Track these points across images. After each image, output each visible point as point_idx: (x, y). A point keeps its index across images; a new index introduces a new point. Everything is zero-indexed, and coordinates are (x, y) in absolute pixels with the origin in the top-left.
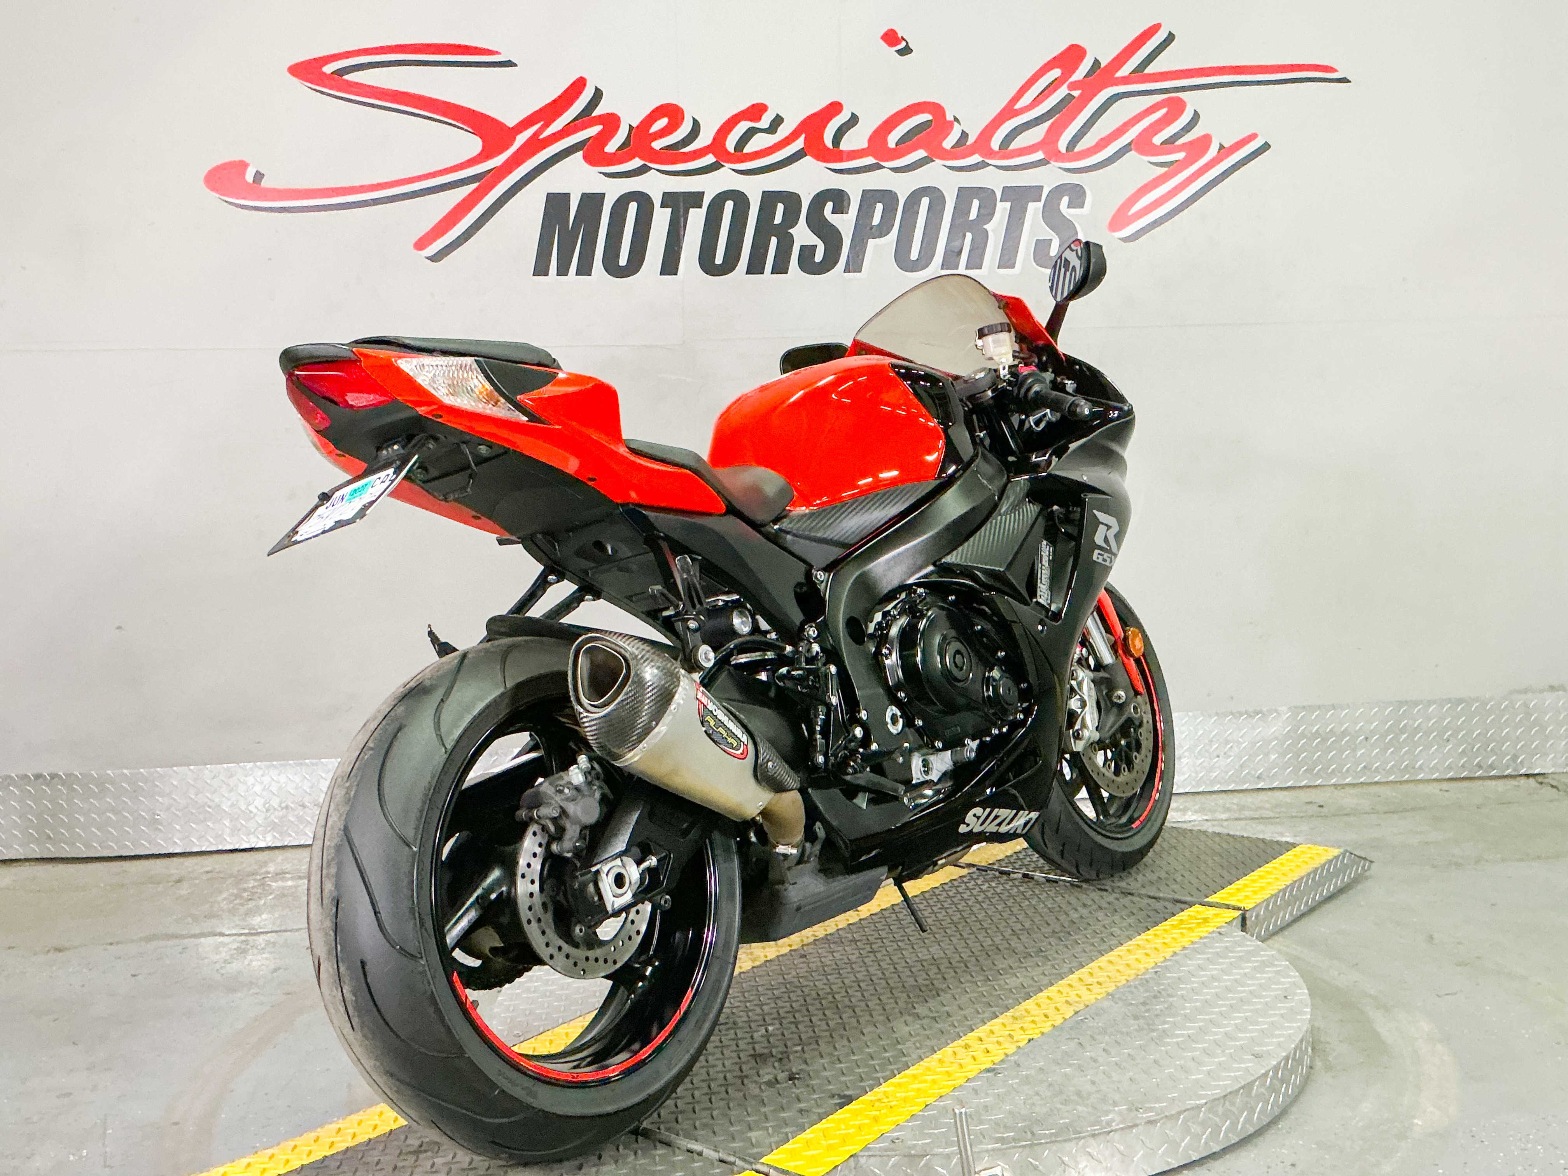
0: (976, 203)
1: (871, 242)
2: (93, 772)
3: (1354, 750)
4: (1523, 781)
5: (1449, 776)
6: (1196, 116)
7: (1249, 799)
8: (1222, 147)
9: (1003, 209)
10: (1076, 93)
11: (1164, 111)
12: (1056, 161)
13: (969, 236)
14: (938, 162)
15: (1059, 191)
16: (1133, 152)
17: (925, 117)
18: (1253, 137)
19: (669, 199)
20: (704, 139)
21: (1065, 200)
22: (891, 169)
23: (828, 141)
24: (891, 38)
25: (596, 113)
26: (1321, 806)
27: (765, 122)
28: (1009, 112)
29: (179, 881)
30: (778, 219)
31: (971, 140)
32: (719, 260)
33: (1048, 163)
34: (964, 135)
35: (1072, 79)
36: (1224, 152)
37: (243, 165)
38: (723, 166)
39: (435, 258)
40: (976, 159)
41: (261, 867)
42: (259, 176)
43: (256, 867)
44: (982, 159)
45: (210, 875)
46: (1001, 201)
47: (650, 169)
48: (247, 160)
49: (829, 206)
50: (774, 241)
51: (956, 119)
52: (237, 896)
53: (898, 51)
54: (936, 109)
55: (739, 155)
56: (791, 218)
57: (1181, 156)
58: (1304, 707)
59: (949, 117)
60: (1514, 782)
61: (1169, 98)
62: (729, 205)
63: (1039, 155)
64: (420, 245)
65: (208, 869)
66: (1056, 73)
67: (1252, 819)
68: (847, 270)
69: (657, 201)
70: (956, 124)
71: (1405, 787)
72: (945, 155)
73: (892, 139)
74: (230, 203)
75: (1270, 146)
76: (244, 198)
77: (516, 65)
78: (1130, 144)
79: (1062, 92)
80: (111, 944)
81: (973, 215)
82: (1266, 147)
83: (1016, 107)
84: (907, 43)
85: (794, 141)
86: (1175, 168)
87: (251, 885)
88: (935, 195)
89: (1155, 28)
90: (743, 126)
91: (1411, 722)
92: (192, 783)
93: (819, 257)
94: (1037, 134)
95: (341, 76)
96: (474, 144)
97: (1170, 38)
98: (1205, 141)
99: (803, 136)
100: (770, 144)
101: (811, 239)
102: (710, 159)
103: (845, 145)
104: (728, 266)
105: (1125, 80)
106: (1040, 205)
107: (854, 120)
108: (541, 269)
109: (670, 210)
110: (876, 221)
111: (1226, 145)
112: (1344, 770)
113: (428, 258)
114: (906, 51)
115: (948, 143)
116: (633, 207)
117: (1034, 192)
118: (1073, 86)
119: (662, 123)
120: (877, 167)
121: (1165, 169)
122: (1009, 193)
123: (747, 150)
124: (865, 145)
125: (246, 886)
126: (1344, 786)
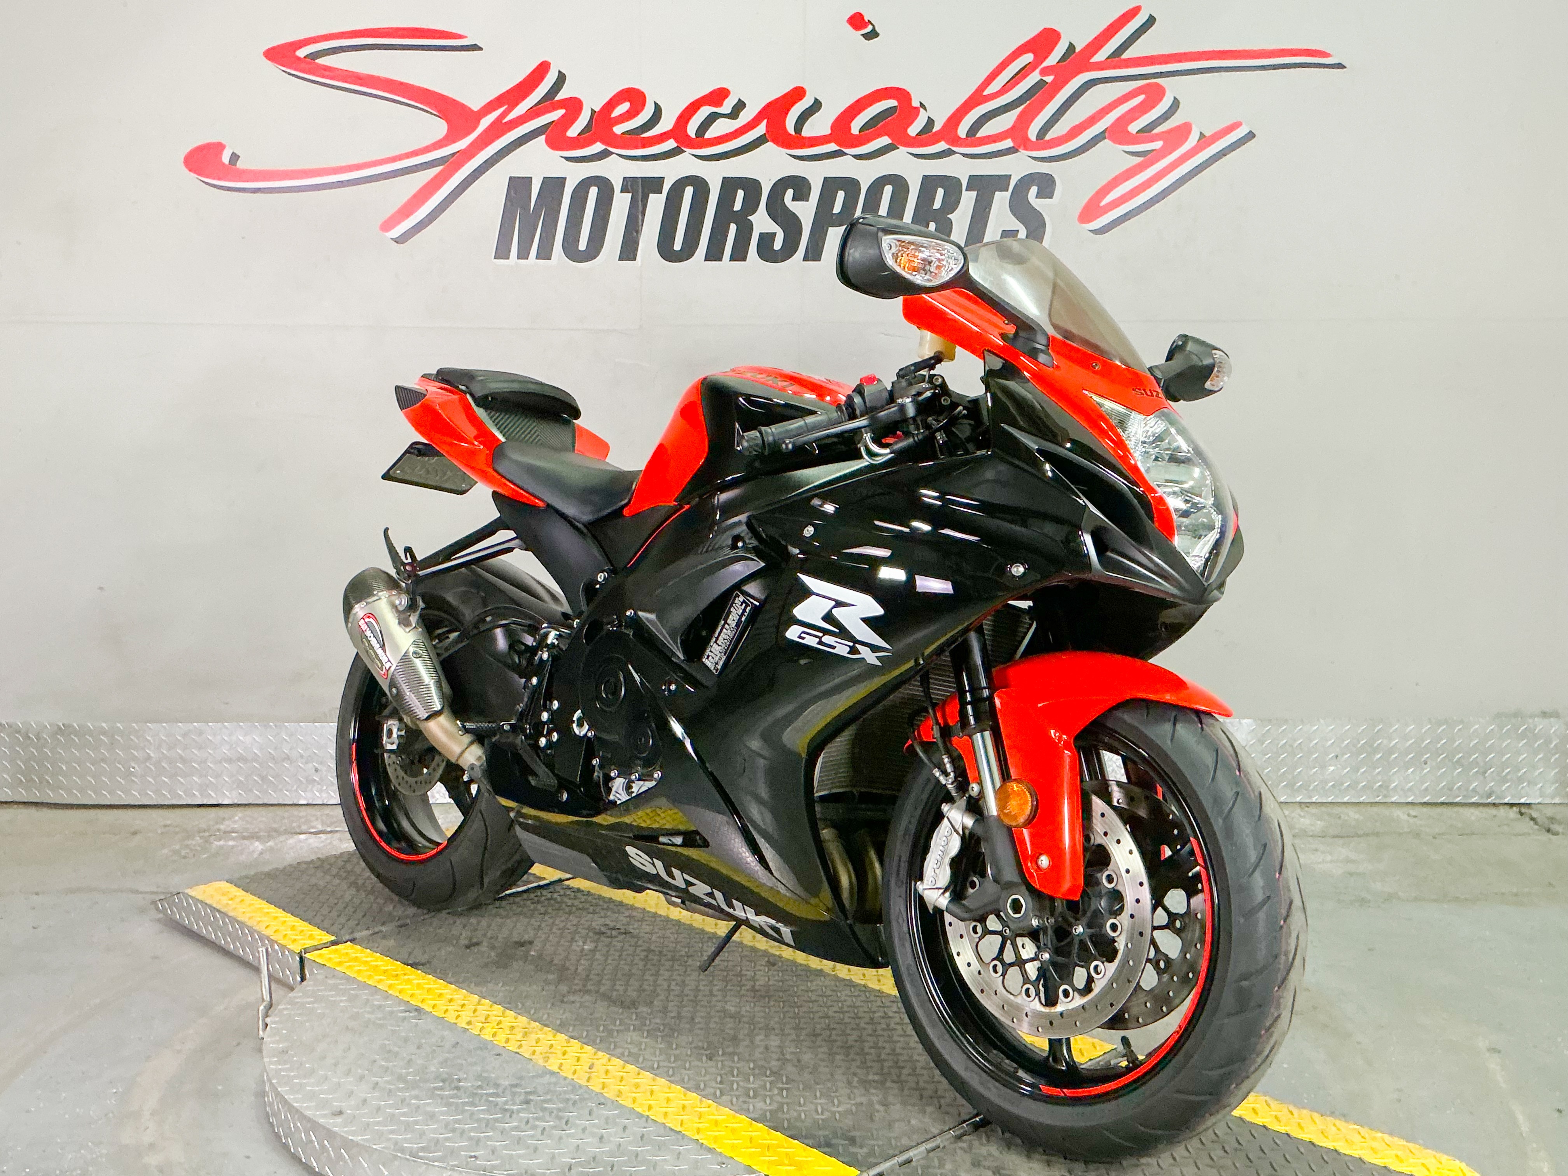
2: (76, 724)
3: (1323, 767)
4: (1502, 812)
5: (1425, 800)
6: (1176, 104)
9: (968, 199)
10: (1049, 79)
11: (1141, 97)
12: (1026, 149)
14: (903, 150)
16: (1106, 141)
17: (892, 103)
19: (629, 184)
20: (666, 124)
21: (1034, 190)
22: (854, 156)
23: (790, 127)
24: (857, 21)
25: (560, 96)
27: (727, 107)
29: (134, 833)
30: (738, 206)
31: (937, 127)
32: (677, 246)
33: (1017, 151)
34: (930, 122)
35: (1045, 64)
36: (1204, 141)
37: (220, 147)
39: (400, 240)
40: (942, 146)
42: (235, 157)
43: (211, 824)
44: (948, 147)
45: (167, 828)
48: (224, 142)
49: (790, 193)
50: (733, 227)
51: (922, 105)
52: (175, 853)
54: (901, 94)
55: (700, 140)
56: (751, 205)
57: (1158, 145)
59: (915, 103)
60: (1493, 811)
61: (1148, 85)
62: (689, 191)
63: (1008, 143)
64: (387, 226)
65: (169, 822)
66: (1028, 58)
68: (806, 259)
69: (617, 186)
70: (921, 110)
71: (1375, 809)
73: (855, 127)
75: (1254, 136)
76: (219, 179)
77: (481, 49)
79: (1034, 77)
80: (36, 894)
81: (937, 205)
82: (1251, 136)
83: (986, 93)
84: (873, 26)
86: (1150, 158)
88: (899, 183)
90: (705, 111)
91: (1385, 742)
92: (164, 738)
93: (778, 245)
94: (1007, 121)
96: (440, 128)
97: (1151, 20)
98: (1184, 130)
101: (770, 226)
102: (671, 144)
103: (807, 131)
105: (1100, 66)
107: (817, 105)
108: (502, 252)
109: (630, 195)
110: (837, 209)
111: (1208, 134)
112: (1311, 788)
114: (872, 35)
115: (913, 130)
116: (593, 192)
117: (1000, 182)
118: (1045, 72)
119: (624, 107)
122: (975, 182)
123: (708, 135)
124: (828, 132)
125: (190, 842)
126: (1308, 804)
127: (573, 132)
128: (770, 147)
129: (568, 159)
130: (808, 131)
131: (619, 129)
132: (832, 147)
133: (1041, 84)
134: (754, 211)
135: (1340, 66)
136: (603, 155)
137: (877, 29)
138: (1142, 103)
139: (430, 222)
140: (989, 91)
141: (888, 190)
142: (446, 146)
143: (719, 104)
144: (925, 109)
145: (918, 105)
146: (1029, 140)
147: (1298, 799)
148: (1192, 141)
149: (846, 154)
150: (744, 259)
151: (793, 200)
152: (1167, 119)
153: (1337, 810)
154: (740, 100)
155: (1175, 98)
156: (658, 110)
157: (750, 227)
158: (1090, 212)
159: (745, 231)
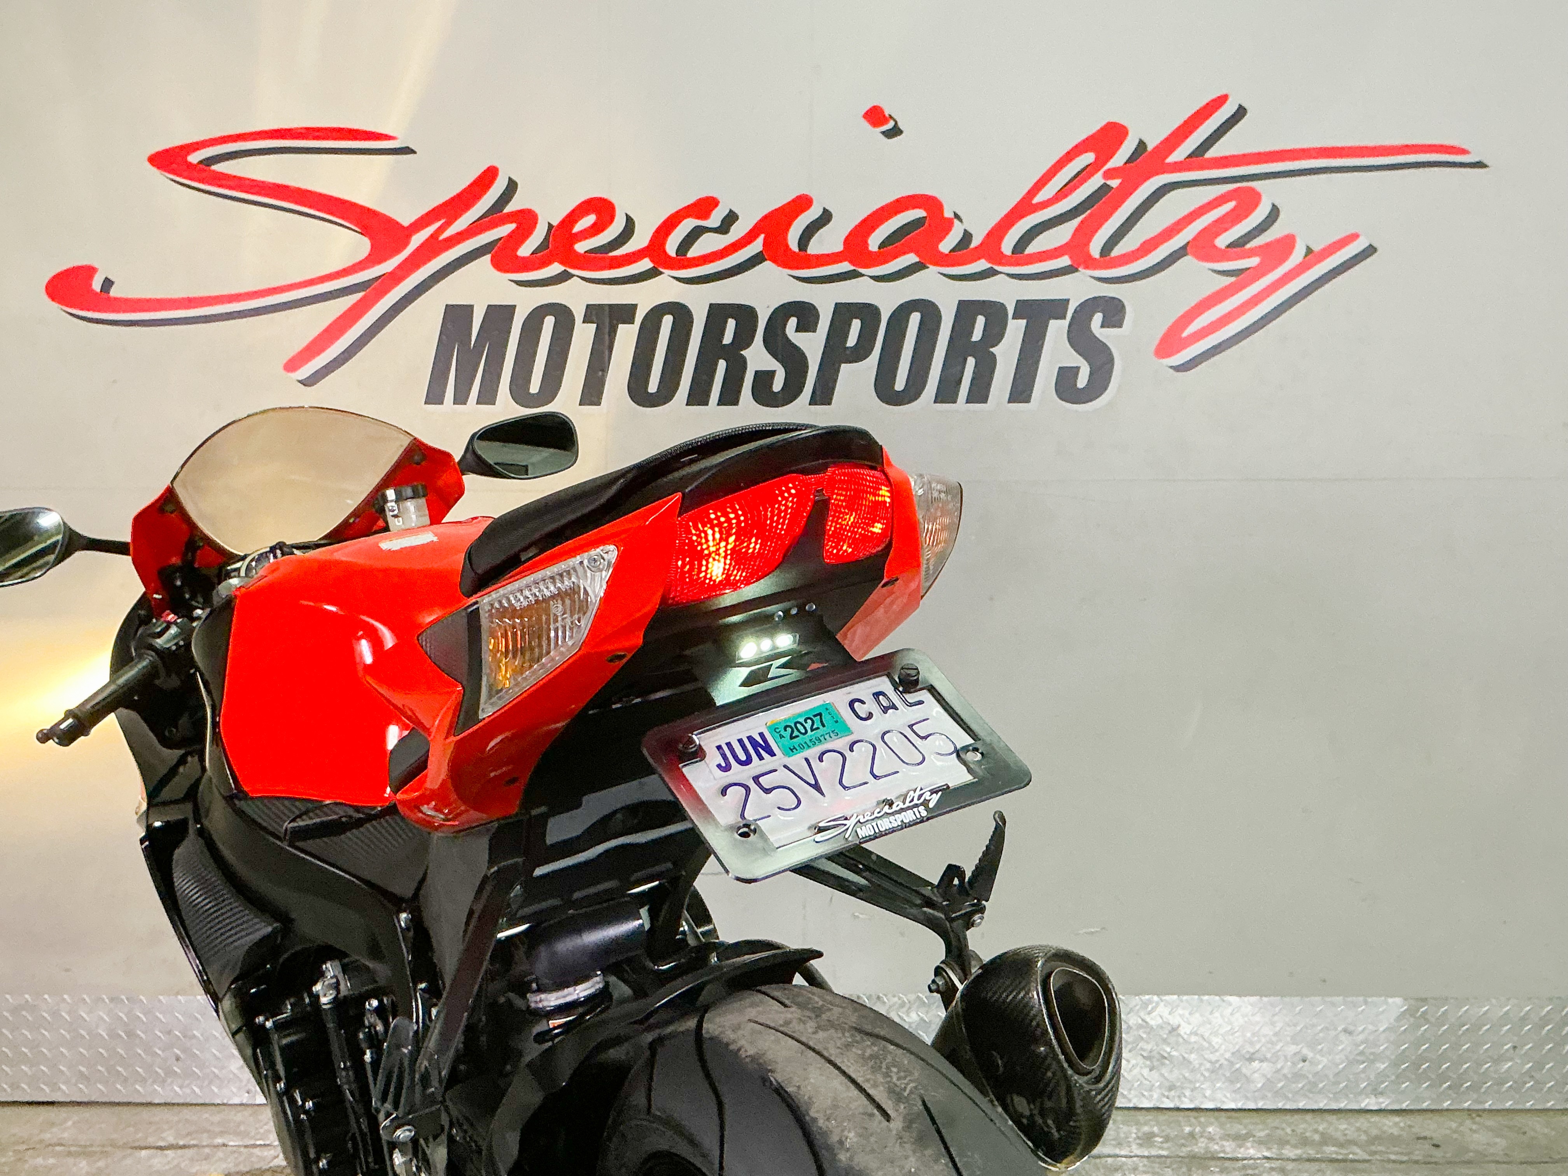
1: (844, 367)
3: (1498, 1063)
6: (1274, 213)
7: (1342, 1126)
8: (1309, 251)
9: (1016, 329)
10: (1114, 183)
11: (1231, 205)
13: (971, 362)
14: (933, 270)
17: (920, 213)
18: (1353, 237)
19: (593, 313)
20: (640, 240)
21: (1098, 318)
22: (871, 277)
24: (875, 116)
25: (508, 209)
26: (1437, 1146)
27: (715, 219)
30: (728, 339)
31: (975, 243)
32: (653, 387)
33: (1076, 270)
34: (967, 236)
36: (1312, 257)
37: (90, 271)
38: (661, 273)
40: (982, 265)
42: (108, 283)
46: (1013, 318)
47: (573, 276)
48: (96, 265)
49: (793, 322)
50: (722, 365)
51: (957, 216)
53: (883, 133)
54: (931, 204)
55: (681, 261)
56: (744, 337)
57: (1254, 261)
59: (948, 214)
62: (667, 321)
63: (1064, 261)
66: (1088, 158)
67: (1332, 1161)
68: (813, 402)
69: (579, 315)
70: (956, 222)
73: (874, 242)
75: (1375, 250)
79: (1096, 181)
81: (977, 335)
82: (1370, 250)
84: (896, 122)
85: (750, 242)
86: (1244, 278)
89: (1221, 100)
93: (778, 385)
94: (1063, 234)
95: (209, 166)
96: (362, 246)
97: (1241, 112)
98: (1287, 244)
99: (762, 236)
100: (722, 246)
101: (768, 363)
102: (645, 264)
104: (665, 395)
105: (1178, 167)
106: (1065, 323)
107: (826, 217)
109: (595, 325)
110: (852, 341)
111: (1317, 248)
112: (1483, 1090)
113: (300, 381)
114: (895, 132)
115: (946, 246)
116: (549, 322)
117: (1057, 308)
118: (1109, 174)
119: (589, 220)
120: (852, 275)
121: (1233, 279)
122: (1024, 308)
123: (691, 254)
124: (839, 247)
126: (1480, 1112)
127: (525, 250)
128: (768, 264)
129: (520, 283)
130: (815, 247)
131: (581, 247)
132: (845, 267)
133: (1104, 189)
134: (748, 344)
136: (563, 277)
137: (900, 125)
138: (1233, 210)
139: (346, 360)
140: (1038, 199)
141: (915, 318)
142: (368, 268)
143: (706, 216)
144: (961, 220)
145: (952, 215)
146: (1090, 256)
147: (1466, 1105)
148: (1297, 256)
149: (862, 275)
150: (735, 402)
151: (797, 331)
153: (1519, 1120)
154: (731, 211)
155: (1274, 205)
156: (630, 222)
157: (743, 363)
159: (737, 368)
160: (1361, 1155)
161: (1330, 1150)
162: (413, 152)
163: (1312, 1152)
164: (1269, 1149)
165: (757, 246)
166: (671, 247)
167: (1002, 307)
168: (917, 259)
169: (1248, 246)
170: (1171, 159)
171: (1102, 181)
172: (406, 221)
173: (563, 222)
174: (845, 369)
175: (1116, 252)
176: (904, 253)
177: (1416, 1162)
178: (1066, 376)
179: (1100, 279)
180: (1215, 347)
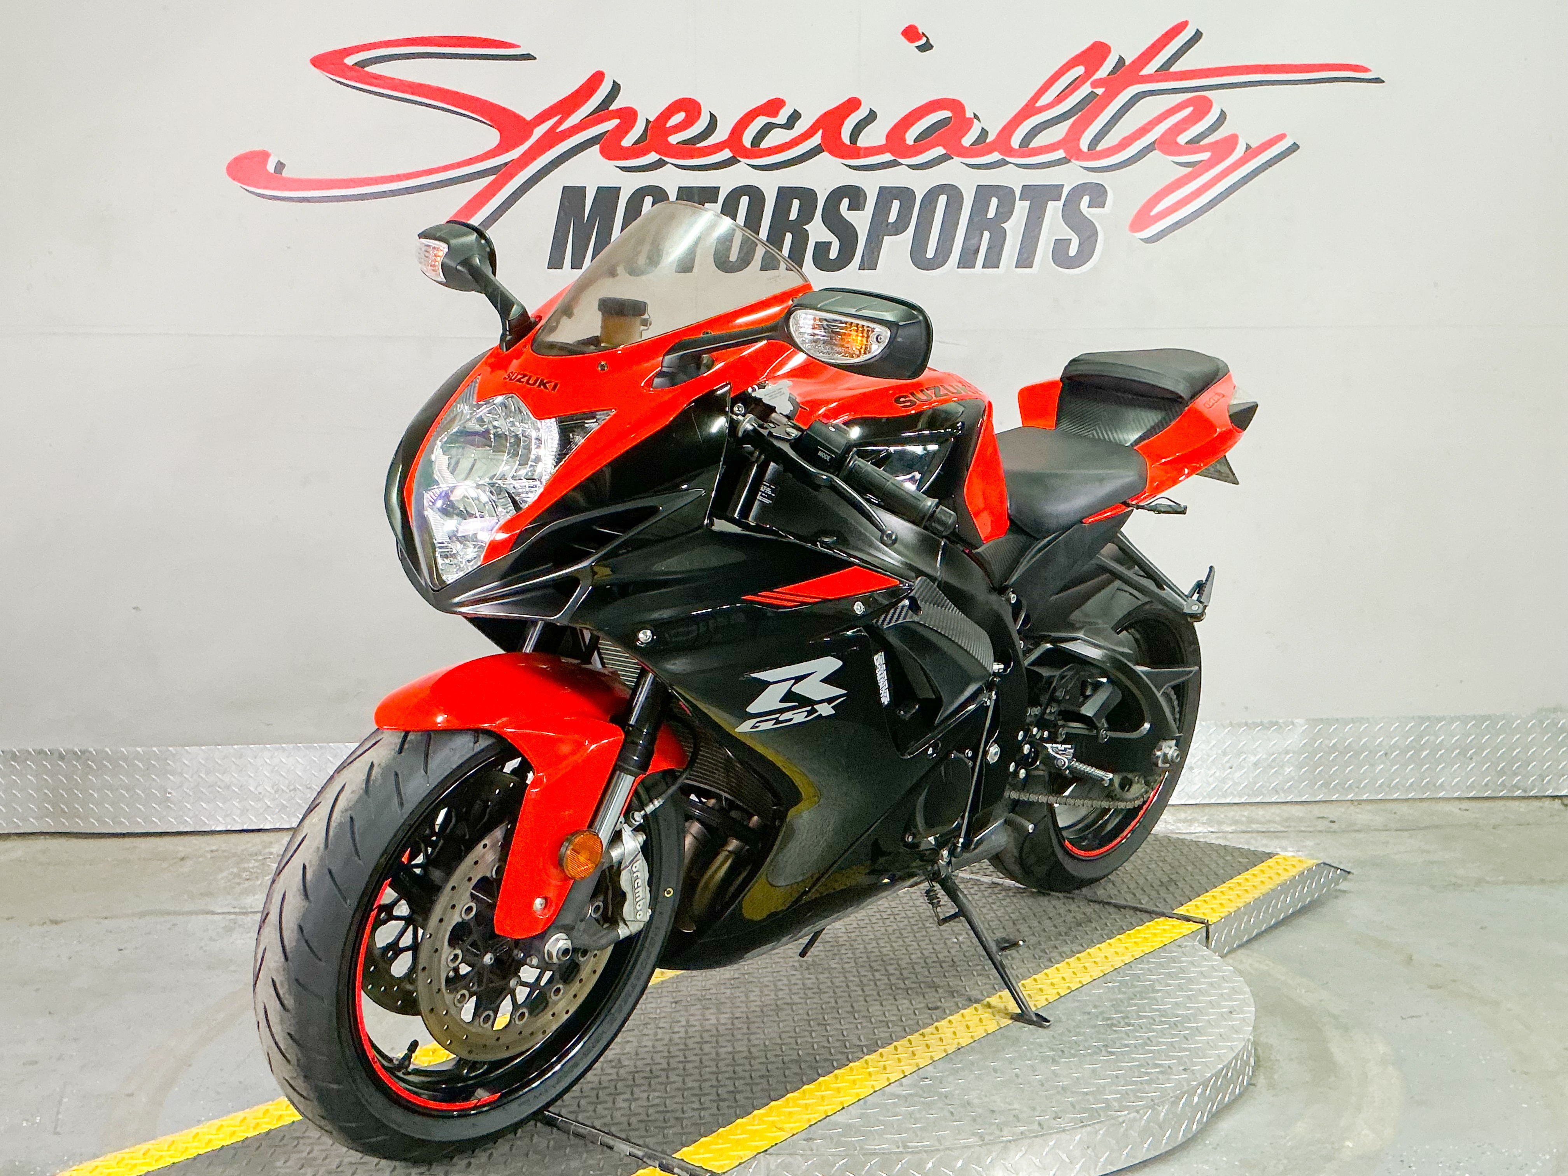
0: (994, 202)
2: (107, 749)
3: (1372, 765)
4: (1547, 803)
5: (1471, 795)
6: (1222, 116)
7: (1260, 812)
8: (1248, 147)
9: (1021, 208)
10: (1100, 91)
11: (1189, 110)
12: (1077, 159)
13: (986, 234)
14: (957, 160)
15: (1079, 191)
17: (946, 114)
18: (1281, 137)
20: (721, 134)
21: (1086, 200)
22: (908, 166)
23: (846, 138)
24: (911, 33)
26: (1333, 822)
27: (782, 117)
28: (1029, 110)
29: (182, 859)
30: (793, 216)
31: (991, 138)
33: (1069, 161)
34: (984, 133)
36: (1251, 152)
37: (264, 156)
40: (995, 156)
41: (265, 848)
42: (280, 166)
43: (260, 847)
44: (1001, 157)
45: (215, 854)
46: (1020, 200)
48: (270, 151)
49: (845, 202)
50: (789, 237)
51: (976, 116)
52: (236, 876)
53: (917, 47)
54: (956, 106)
55: (755, 150)
56: (806, 215)
57: (1205, 156)
58: (1322, 720)
59: (969, 114)
60: (1537, 804)
63: (1060, 154)
65: (214, 848)
66: (1079, 70)
67: (1258, 832)
70: (975, 120)
71: (1425, 805)
72: (964, 152)
73: (910, 137)
74: (250, 192)
75: (1298, 147)
76: (265, 188)
78: (1154, 142)
79: (1085, 89)
80: (106, 918)
81: (991, 214)
82: (1295, 147)
83: (1037, 105)
84: (927, 39)
85: (811, 136)
86: (1198, 168)
87: (251, 865)
88: (953, 193)
89: (1183, 26)
90: (760, 121)
91: (1432, 738)
92: (203, 762)
93: (833, 254)
95: (363, 68)
96: (491, 137)
97: (1198, 35)
98: (1231, 142)
99: (821, 132)
100: (788, 140)
101: (826, 235)
102: (726, 154)
107: (872, 116)
110: (892, 218)
111: (1254, 145)
112: (1362, 785)
114: (926, 47)
117: (1054, 192)
118: (1096, 84)
119: (679, 117)
121: (1190, 169)
122: (1028, 191)
123: (764, 145)
124: (883, 141)
125: (246, 865)
126: (1360, 802)
127: (628, 141)
128: (825, 154)
129: (623, 169)
130: (863, 141)
131: (674, 139)
132: (887, 157)
134: (810, 219)
135: (1378, 81)
136: (658, 165)
137: (931, 42)
143: (775, 114)
145: (972, 116)
146: (1080, 150)
147: (1349, 797)
148: (1239, 152)
151: (848, 210)
152: (1215, 131)
153: (1389, 806)
158: (1141, 220)
160: (1280, 828)
161: (1255, 826)
162: (535, 58)
163: (1244, 828)
164: (1211, 827)
165: (816, 140)
166: (747, 139)
167: (1012, 191)
168: (944, 152)
169: (1202, 143)
170: (1144, 72)
171: (1090, 90)
172: (529, 117)
173: (658, 119)
174: (888, 241)
175: (1101, 147)
176: (933, 147)
177: (1321, 831)
178: (1061, 246)
179: (1086, 168)
180: (1177, 223)
